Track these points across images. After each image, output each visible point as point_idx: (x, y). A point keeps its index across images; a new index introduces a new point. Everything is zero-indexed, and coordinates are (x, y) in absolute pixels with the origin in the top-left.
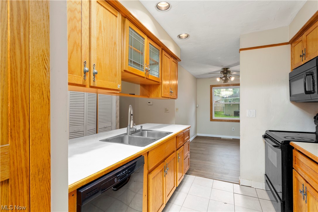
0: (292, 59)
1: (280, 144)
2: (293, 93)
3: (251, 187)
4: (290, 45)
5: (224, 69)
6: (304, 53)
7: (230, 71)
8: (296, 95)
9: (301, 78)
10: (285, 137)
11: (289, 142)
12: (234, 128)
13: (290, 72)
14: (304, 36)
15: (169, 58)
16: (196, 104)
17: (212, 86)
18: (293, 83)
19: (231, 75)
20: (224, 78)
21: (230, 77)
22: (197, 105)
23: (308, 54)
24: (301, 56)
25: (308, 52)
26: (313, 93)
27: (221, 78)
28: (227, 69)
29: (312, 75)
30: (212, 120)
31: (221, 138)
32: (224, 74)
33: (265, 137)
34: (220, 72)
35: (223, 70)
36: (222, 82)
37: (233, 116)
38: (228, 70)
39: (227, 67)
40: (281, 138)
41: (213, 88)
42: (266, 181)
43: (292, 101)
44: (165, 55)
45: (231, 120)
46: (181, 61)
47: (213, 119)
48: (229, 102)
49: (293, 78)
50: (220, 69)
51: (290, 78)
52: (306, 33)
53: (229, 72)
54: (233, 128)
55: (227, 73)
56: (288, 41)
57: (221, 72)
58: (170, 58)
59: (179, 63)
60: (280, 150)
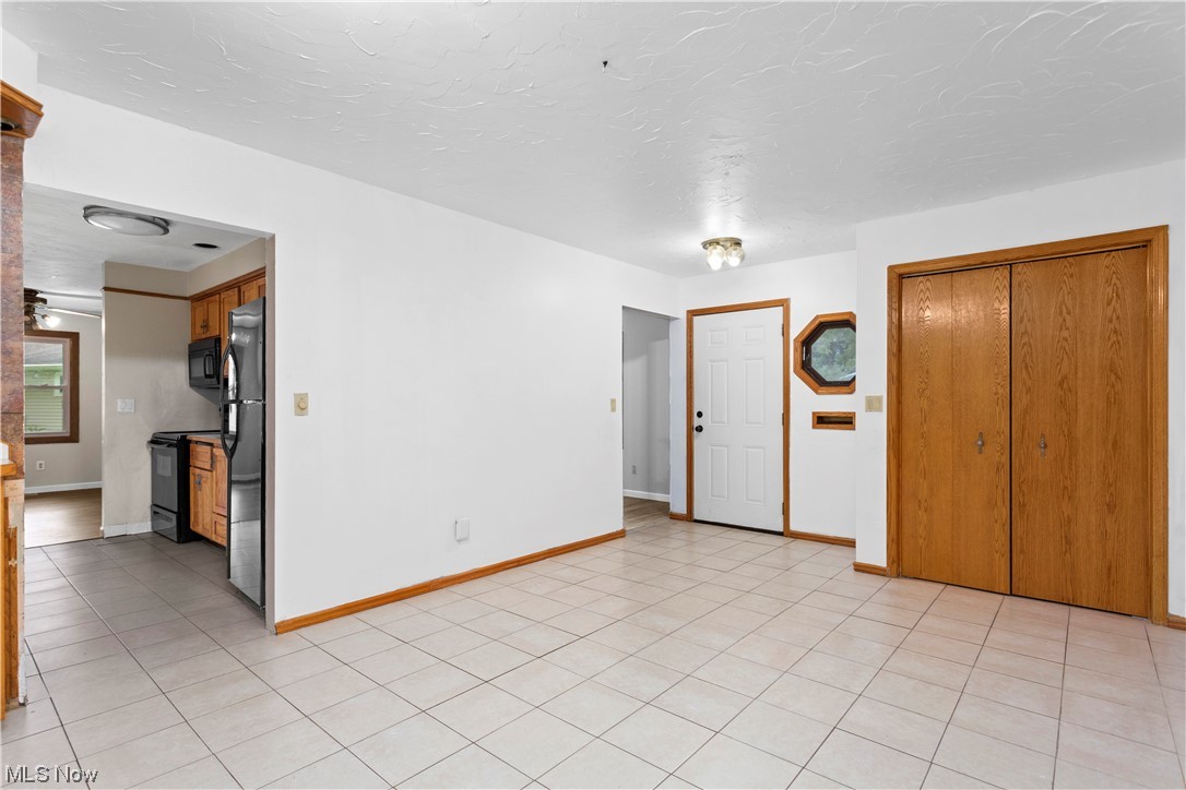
1: (176, 442)
2: (194, 375)
3: (126, 535)
6: (205, 324)
7: (46, 300)
8: (195, 378)
9: (200, 357)
11: (185, 438)
12: (42, 462)
13: (190, 343)
18: (194, 361)
21: (46, 315)
23: (208, 327)
24: (202, 327)
26: (213, 377)
28: (36, 291)
29: (212, 355)
33: (154, 443)
38: (38, 295)
42: (155, 513)
43: (191, 385)
45: (33, 438)
49: (192, 354)
51: (189, 352)
54: (39, 462)
60: (175, 450)
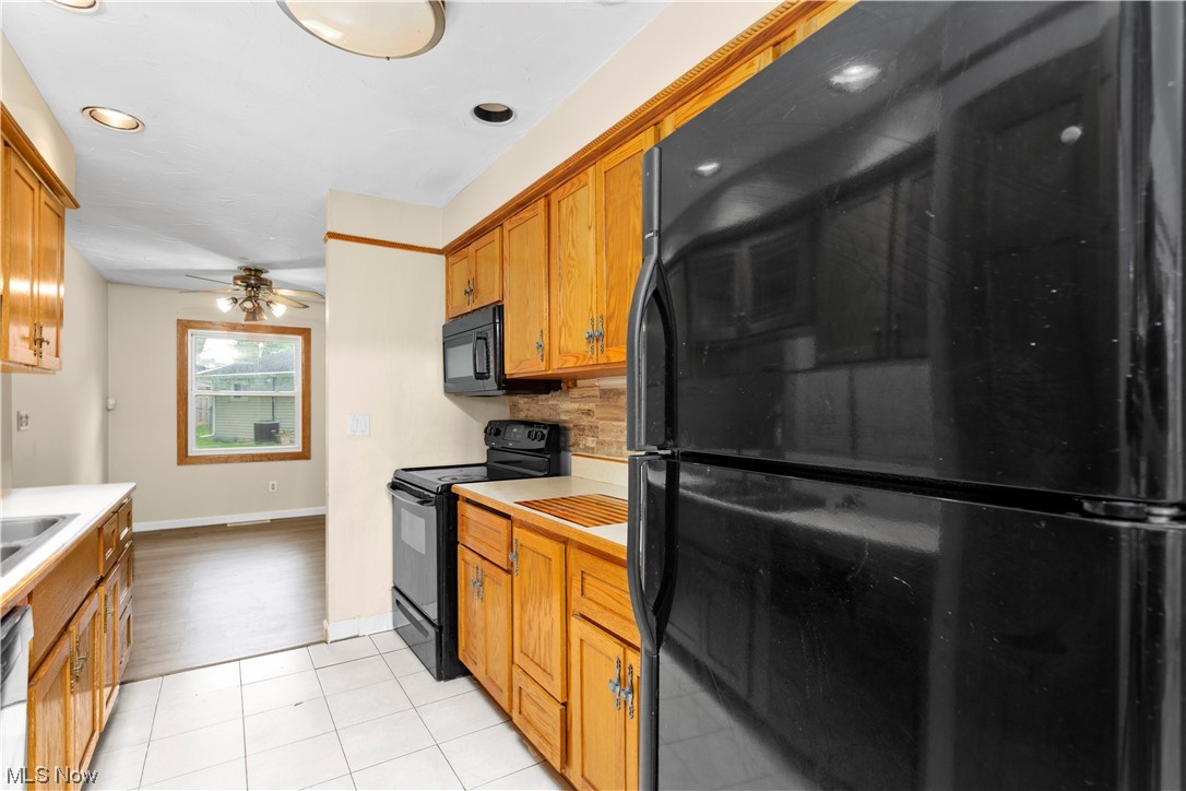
0: (448, 292)
1: (434, 495)
2: (451, 375)
3: (358, 636)
4: (443, 258)
5: (250, 270)
6: (471, 285)
7: (271, 282)
8: (456, 381)
9: (468, 342)
10: (440, 479)
11: (450, 486)
12: (274, 482)
13: (444, 323)
14: (471, 249)
15: (32, 189)
16: (106, 399)
17: (184, 326)
18: (451, 351)
19: (271, 297)
20: (248, 305)
21: (271, 302)
22: (111, 402)
23: (478, 291)
24: (466, 292)
25: (479, 288)
26: (487, 378)
27: (235, 301)
28: (261, 271)
29: (485, 339)
30: (183, 457)
31: (225, 525)
32: (247, 286)
33: (394, 486)
34: (231, 278)
35: (244, 274)
36: (241, 318)
37: (253, 443)
38: (263, 276)
39: (259, 267)
40: (433, 481)
41: (190, 331)
42: (397, 601)
43: (447, 392)
44: (17, 172)
45: (266, 455)
46: (77, 206)
47: (190, 454)
48: (232, 387)
49: (450, 340)
50: (232, 265)
51: (444, 338)
52: (474, 246)
53: (268, 284)
54: (271, 483)
55: (258, 288)
56: (441, 248)
57: (236, 278)
58: (36, 189)
59: (69, 213)
60: (433, 510)
